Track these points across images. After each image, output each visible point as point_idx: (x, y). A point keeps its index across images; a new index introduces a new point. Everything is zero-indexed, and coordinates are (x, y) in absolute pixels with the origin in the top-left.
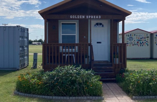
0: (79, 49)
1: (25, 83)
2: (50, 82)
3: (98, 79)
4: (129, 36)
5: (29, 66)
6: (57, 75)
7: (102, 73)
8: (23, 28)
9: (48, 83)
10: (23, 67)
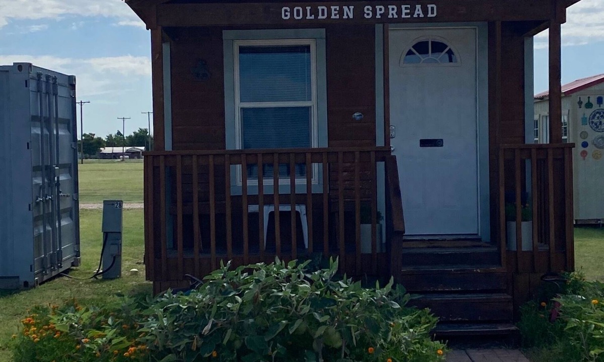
0: (330, 176)
1: (58, 353)
2: (183, 343)
3: (422, 329)
4: (589, 105)
5: (81, 267)
6: (214, 310)
7: (449, 297)
8: (48, 77)
9: (169, 351)
10: (49, 274)
